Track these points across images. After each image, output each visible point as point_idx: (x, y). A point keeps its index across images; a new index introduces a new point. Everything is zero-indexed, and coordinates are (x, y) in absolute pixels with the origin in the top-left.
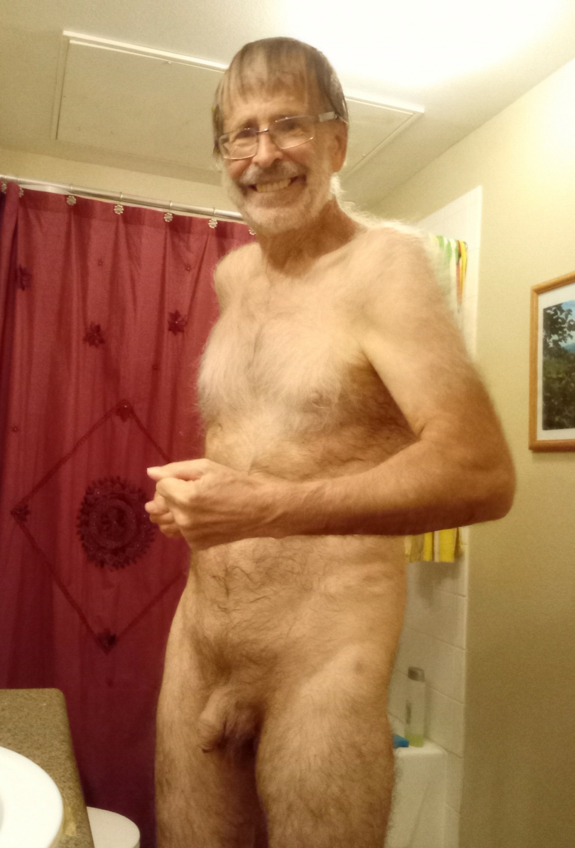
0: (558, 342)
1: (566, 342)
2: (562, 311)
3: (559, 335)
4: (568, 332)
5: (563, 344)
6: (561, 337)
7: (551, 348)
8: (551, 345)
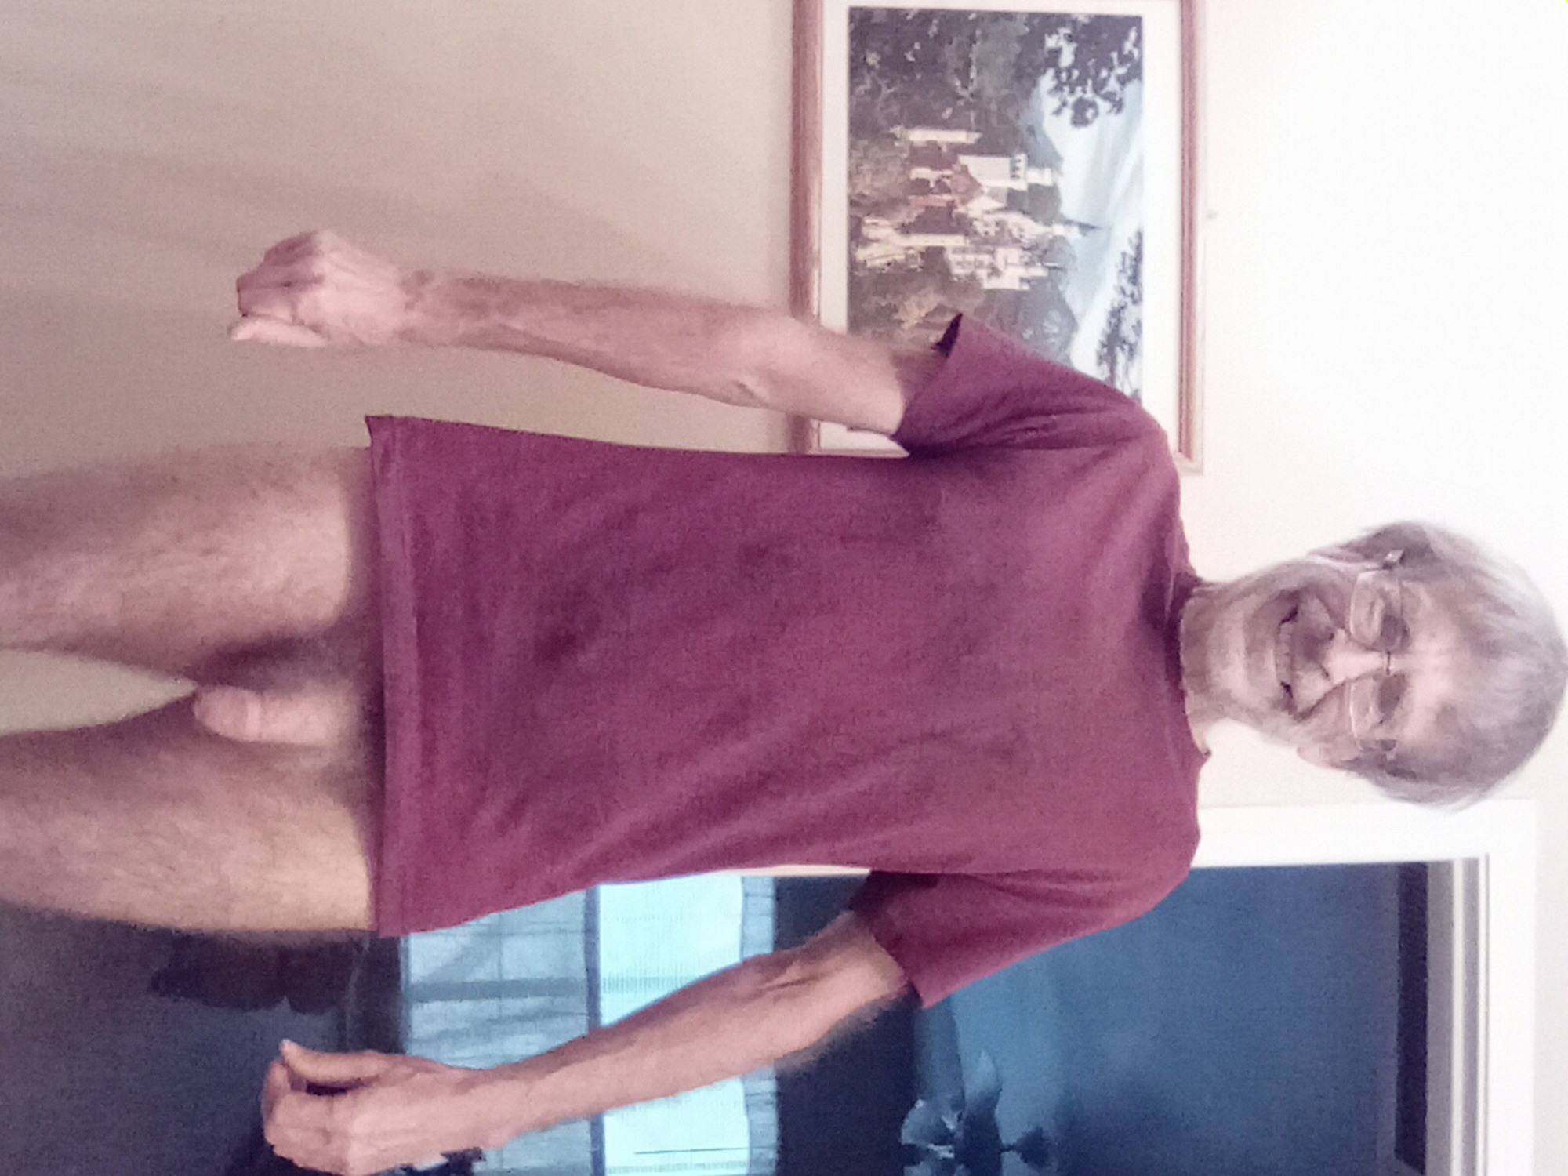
0: (1052, 67)
1: (1050, 92)
2: (1123, 81)
3: (1069, 70)
4: (1071, 100)
5: (1047, 81)
6: (1064, 76)
7: (1042, 42)
8: (1051, 42)
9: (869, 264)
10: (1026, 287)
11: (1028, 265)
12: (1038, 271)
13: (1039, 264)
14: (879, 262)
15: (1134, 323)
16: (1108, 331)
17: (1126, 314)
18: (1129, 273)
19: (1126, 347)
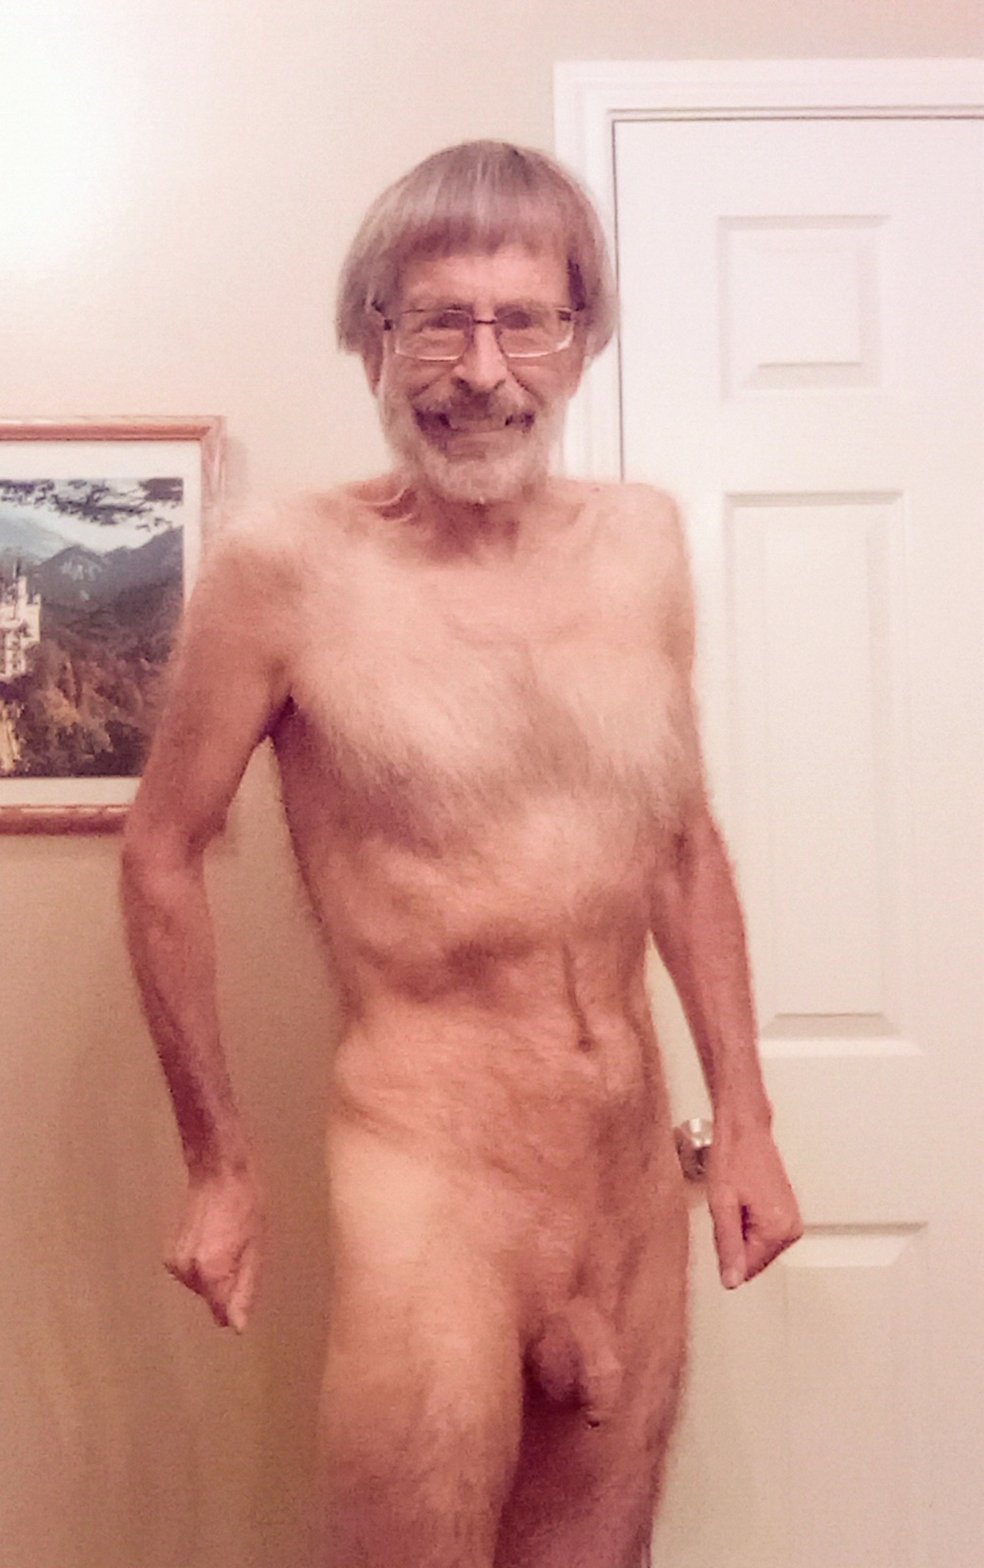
9: (18, 757)
10: (37, 598)
11: (15, 596)
12: (22, 585)
13: (14, 585)
14: (15, 747)
15: (71, 488)
16: (80, 513)
17: (63, 496)
18: (21, 493)
19: (96, 496)
